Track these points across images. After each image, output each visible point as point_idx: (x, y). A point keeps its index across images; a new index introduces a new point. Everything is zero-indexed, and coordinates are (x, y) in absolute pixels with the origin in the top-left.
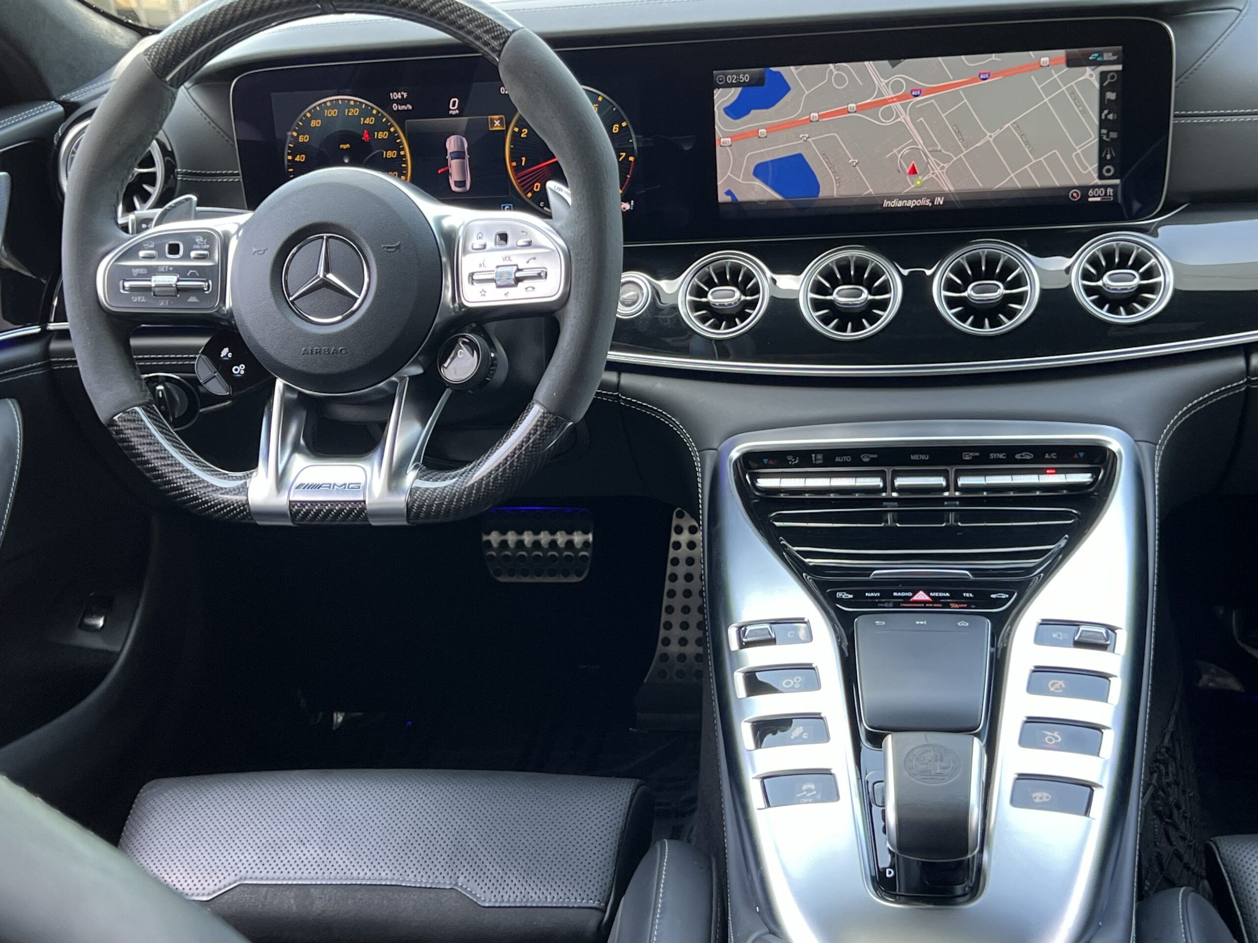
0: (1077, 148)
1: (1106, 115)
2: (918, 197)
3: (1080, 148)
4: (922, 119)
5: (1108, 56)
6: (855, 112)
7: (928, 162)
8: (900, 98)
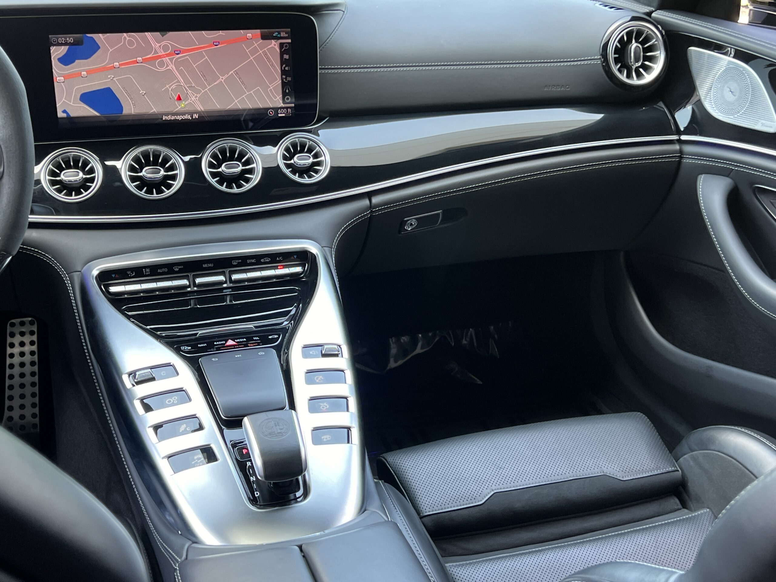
0: (270, 86)
1: (284, 68)
2: (183, 114)
3: (272, 86)
4: (182, 68)
5: (283, 34)
6: (142, 63)
7: (188, 93)
8: (168, 55)
